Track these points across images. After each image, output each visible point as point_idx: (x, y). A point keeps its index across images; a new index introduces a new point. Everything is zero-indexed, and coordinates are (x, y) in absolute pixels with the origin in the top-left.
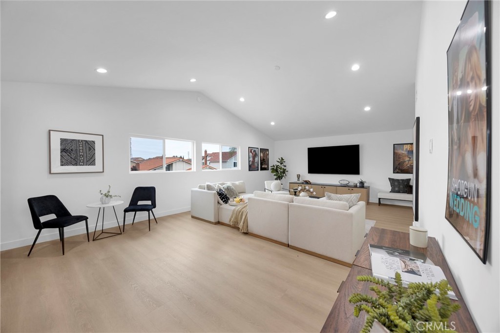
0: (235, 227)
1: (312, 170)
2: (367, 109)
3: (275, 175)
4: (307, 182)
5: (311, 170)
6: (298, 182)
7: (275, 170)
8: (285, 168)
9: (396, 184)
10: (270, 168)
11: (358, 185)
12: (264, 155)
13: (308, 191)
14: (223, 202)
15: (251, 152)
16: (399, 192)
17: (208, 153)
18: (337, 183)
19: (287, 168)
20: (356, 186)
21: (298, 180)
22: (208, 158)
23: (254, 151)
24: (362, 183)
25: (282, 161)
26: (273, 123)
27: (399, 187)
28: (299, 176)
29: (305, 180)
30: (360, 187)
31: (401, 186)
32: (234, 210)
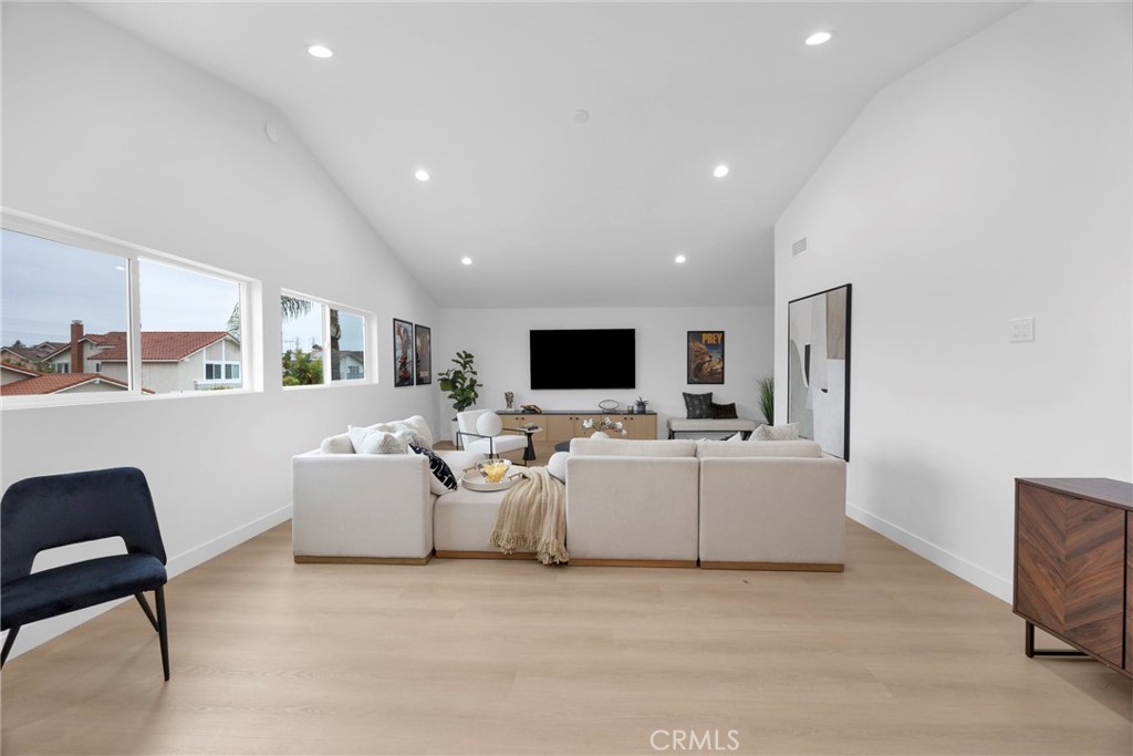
0: (522, 554)
1: (540, 380)
2: (680, 259)
3: (451, 397)
4: (532, 411)
5: (537, 383)
6: (509, 410)
7: (449, 383)
8: (475, 377)
9: (697, 402)
10: (435, 377)
11: (636, 408)
12: (422, 342)
13: (612, 427)
14: (447, 484)
15: (399, 333)
16: (700, 417)
17: (86, 332)
18: (595, 408)
19: (479, 379)
20: (631, 412)
21: (509, 406)
22: (89, 352)
23: (405, 331)
24: (641, 404)
25: (467, 359)
26: (467, 261)
27: (701, 409)
28: (509, 398)
29: (526, 405)
30: (640, 413)
31: (704, 407)
32: (504, 506)
